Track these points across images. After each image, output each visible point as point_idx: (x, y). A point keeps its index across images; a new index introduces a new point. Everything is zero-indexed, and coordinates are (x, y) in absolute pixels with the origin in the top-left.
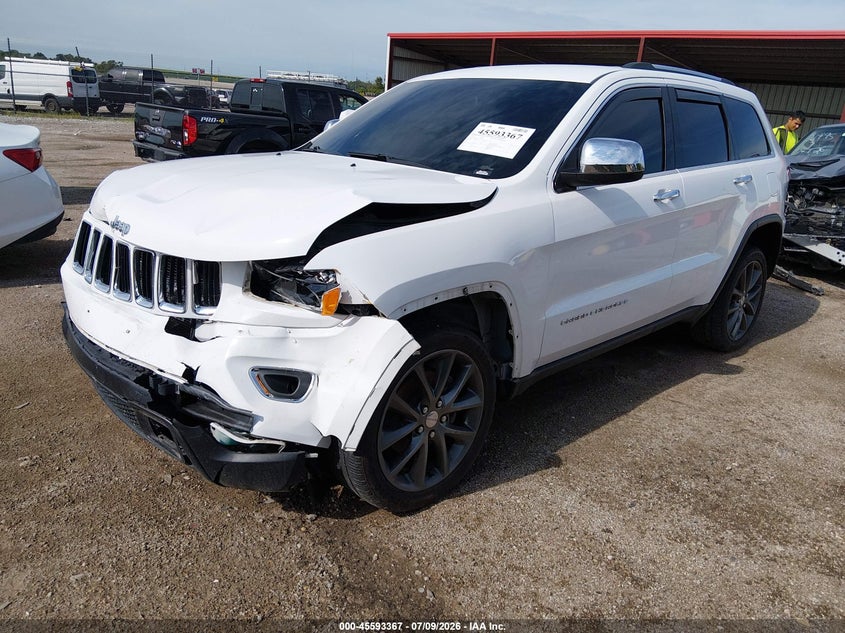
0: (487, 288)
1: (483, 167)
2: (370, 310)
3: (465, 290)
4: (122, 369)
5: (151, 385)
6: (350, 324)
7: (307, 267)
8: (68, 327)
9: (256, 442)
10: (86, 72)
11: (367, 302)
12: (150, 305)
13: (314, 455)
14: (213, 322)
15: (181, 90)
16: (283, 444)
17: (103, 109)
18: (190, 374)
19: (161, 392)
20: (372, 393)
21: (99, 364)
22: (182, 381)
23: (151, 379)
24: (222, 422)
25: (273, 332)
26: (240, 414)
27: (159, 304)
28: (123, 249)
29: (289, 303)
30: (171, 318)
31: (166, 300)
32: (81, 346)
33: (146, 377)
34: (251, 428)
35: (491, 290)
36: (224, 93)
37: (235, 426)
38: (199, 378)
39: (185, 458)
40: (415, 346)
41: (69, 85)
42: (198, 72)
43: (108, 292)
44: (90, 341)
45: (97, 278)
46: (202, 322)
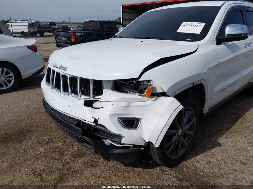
0: (200, 83)
1: (188, 38)
2: (164, 94)
3: (193, 84)
4: (69, 120)
5: (82, 125)
6: (155, 100)
7: (140, 80)
8: (46, 105)
9: (123, 146)
10: (33, 24)
11: (163, 92)
12: (76, 96)
13: (143, 148)
14: (101, 101)
15: (61, 27)
16: (132, 146)
17: (38, 35)
18: (96, 121)
19: (86, 128)
20: (165, 126)
21: (61, 119)
22: (94, 124)
23: (81, 123)
24: (109, 138)
25: (124, 104)
26: (116, 136)
27: (80, 96)
28: (65, 77)
29: (130, 93)
30: (85, 101)
31: (83, 95)
32: (52, 112)
33: (80, 123)
34: (121, 140)
35: (201, 83)
36: (72, 27)
37: (115, 140)
38: (99, 122)
39: (96, 151)
40: (182, 107)
41: (28, 28)
42: (64, 22)
43: (60, 92)
44: (55, 110)
45: (55, 87)
46: (96, 101)
